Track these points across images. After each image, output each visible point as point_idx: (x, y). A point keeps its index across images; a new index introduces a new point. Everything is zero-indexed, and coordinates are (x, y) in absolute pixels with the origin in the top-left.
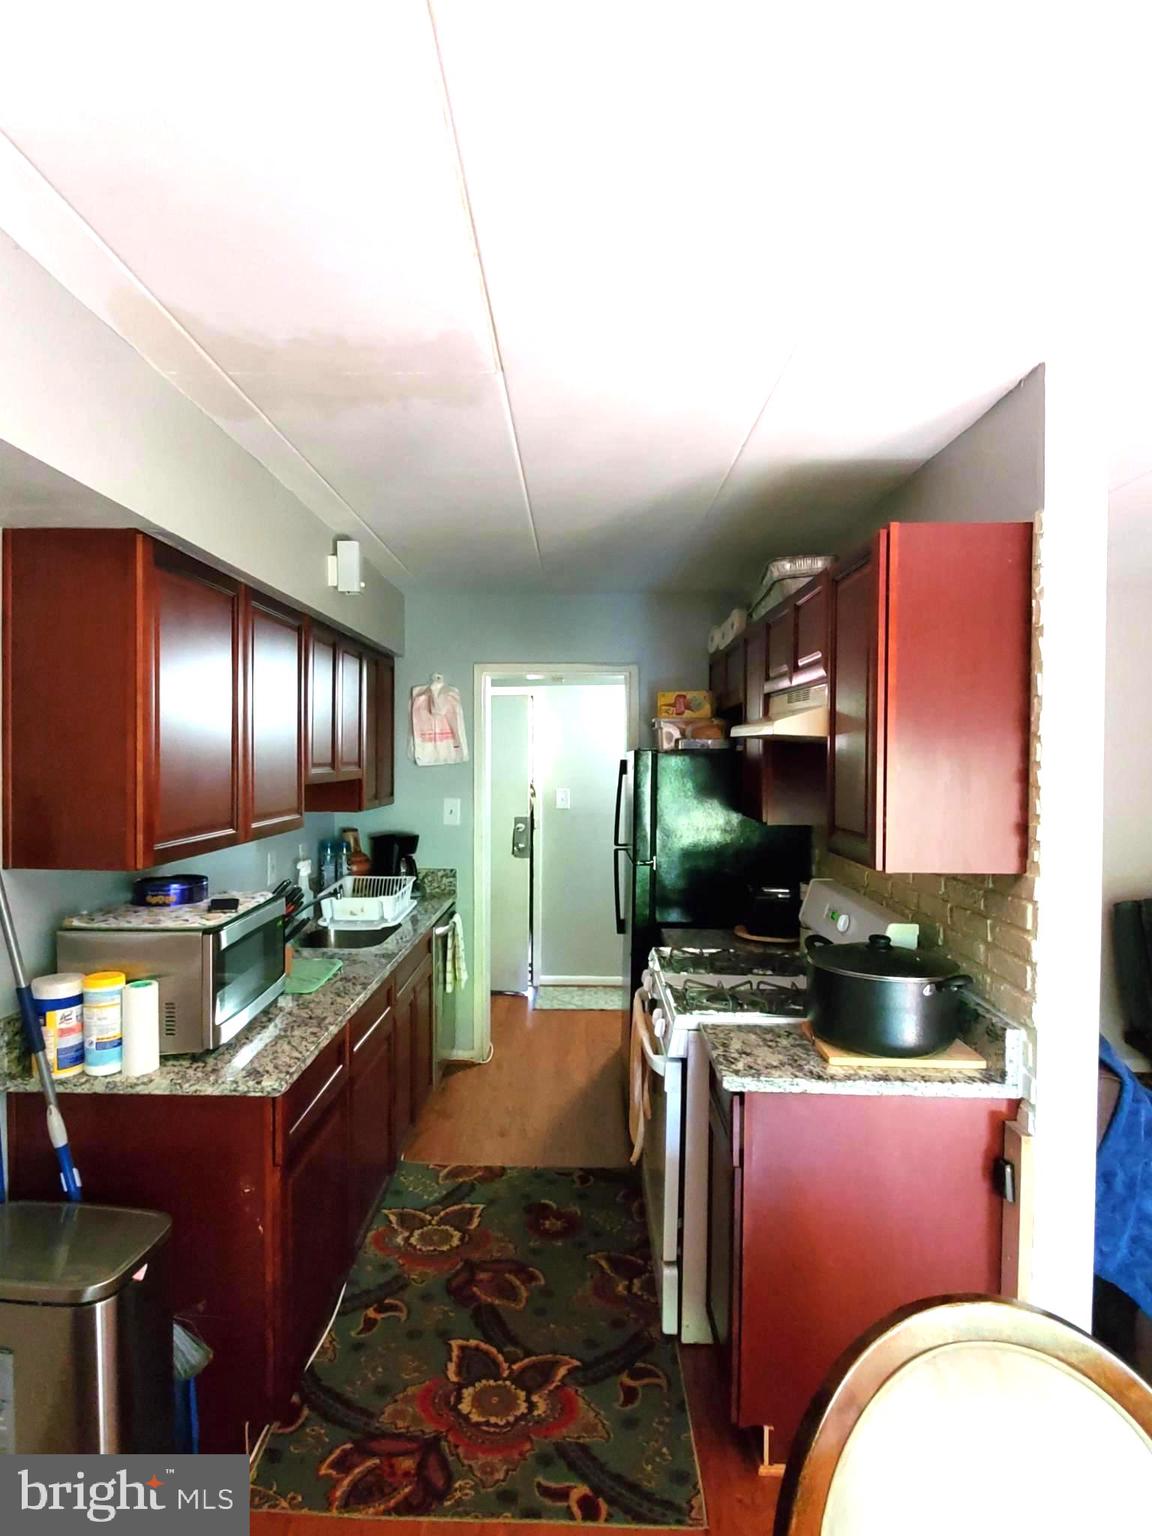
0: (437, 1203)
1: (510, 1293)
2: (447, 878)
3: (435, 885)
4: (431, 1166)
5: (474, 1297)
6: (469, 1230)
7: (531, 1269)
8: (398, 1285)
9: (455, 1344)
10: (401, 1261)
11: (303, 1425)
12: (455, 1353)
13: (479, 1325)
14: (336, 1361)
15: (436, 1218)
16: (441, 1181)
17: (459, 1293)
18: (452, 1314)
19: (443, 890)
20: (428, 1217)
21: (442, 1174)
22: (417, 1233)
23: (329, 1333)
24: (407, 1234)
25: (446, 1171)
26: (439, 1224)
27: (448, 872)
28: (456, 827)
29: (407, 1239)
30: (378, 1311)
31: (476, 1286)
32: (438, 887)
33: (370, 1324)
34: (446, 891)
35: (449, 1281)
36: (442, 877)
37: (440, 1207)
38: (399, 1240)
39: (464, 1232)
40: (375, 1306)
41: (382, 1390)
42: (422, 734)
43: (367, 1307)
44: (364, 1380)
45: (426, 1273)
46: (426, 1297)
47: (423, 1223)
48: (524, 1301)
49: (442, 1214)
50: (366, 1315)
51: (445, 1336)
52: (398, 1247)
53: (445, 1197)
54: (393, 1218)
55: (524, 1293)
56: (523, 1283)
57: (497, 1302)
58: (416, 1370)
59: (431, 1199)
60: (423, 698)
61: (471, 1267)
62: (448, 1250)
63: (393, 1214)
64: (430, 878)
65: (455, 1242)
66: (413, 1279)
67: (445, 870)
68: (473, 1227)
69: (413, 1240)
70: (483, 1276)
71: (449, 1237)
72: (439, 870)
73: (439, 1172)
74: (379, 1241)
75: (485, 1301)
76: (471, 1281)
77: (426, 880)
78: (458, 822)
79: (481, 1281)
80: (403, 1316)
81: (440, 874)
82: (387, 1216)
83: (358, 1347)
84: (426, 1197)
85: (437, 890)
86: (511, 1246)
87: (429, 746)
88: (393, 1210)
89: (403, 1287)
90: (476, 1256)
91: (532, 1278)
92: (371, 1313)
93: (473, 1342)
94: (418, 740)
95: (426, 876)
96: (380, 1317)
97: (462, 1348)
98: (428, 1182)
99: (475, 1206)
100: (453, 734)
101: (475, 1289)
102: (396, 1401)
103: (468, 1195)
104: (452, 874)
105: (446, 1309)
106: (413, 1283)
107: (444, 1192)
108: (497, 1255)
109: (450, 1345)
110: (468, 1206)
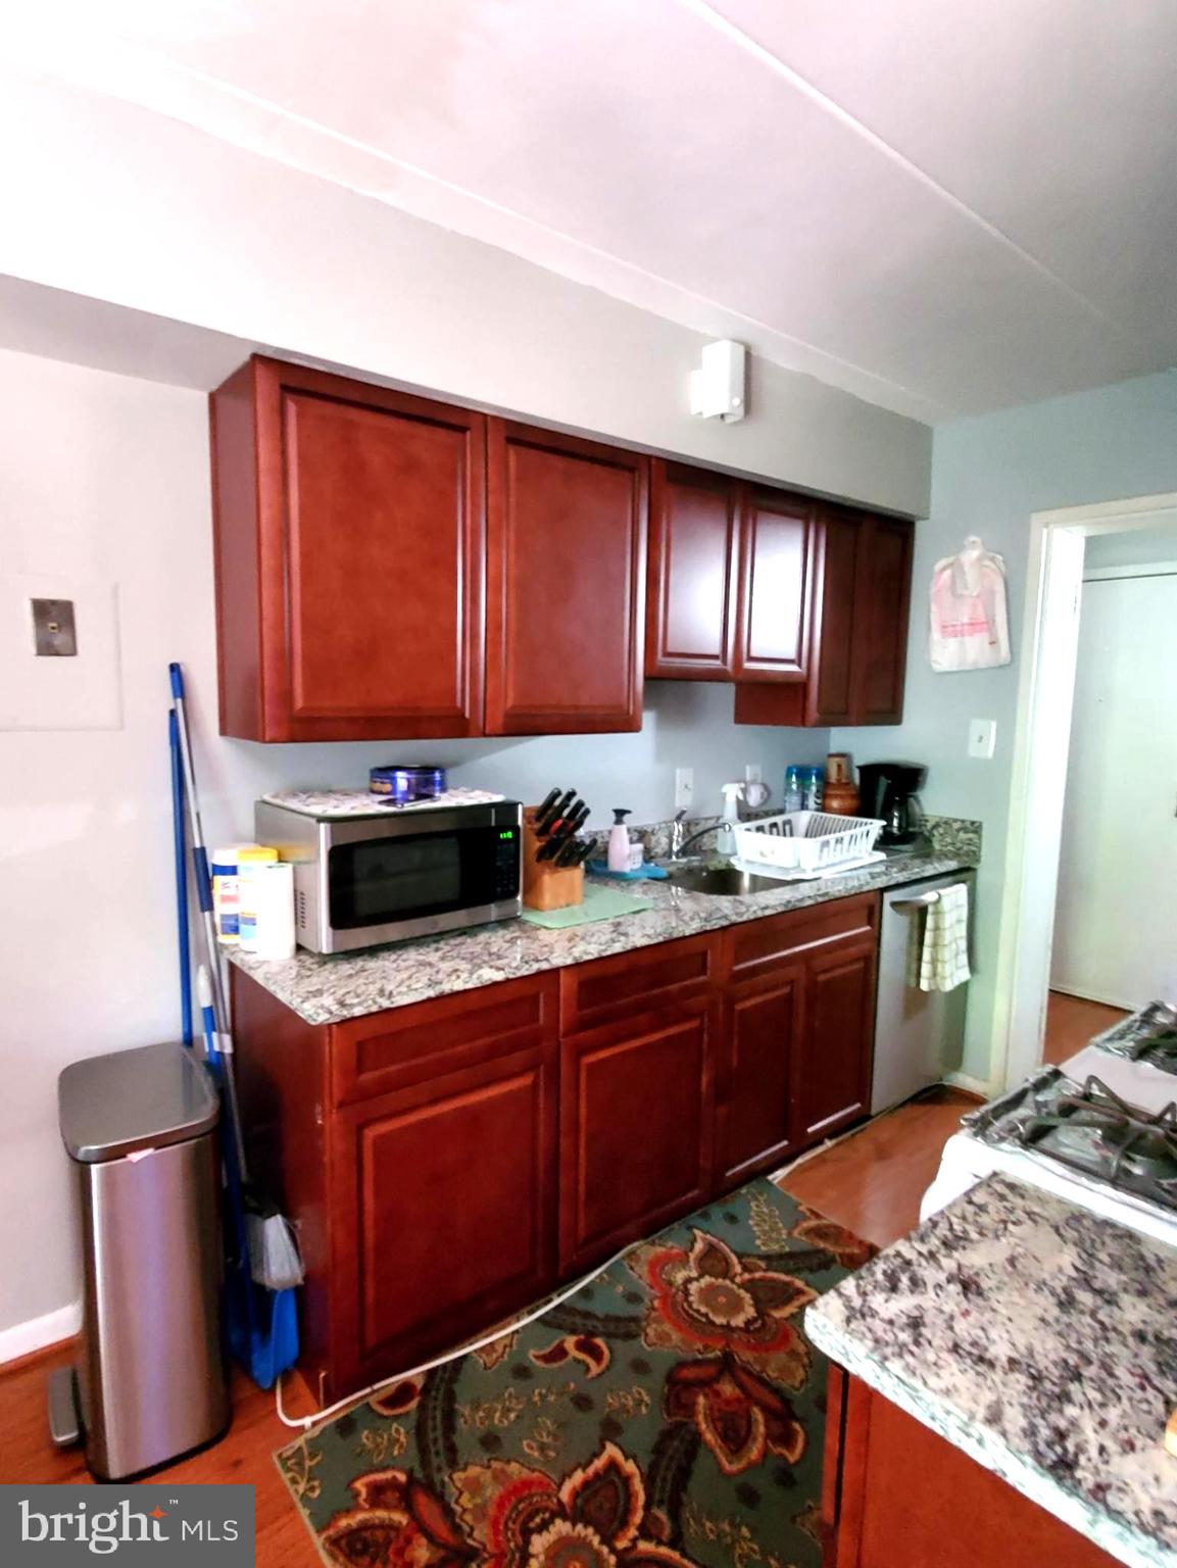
0: (767, 1257)
1: (736, 1440)
2: (966, 832)
3: (949, 840)
4: (801, 1208)
5: (689, 1409)
6: (769, 1316)
7: (797, 1426)
8: (625, 1328)
9: (611, 1450)
10: (656, 1303)
11: (396, 1417)
12: (599, 1464)
13: (658, 1450)
14: (489, 1371)
15: (747, 1276)
16: (796, 1233)
17: (678, 1388)
18: (644, 1410)
19: (959, 849)
20: (738, 1269)
21: (805, 1225)
22: (707, 1280)
23: (514, 1333)
24: (694, 1274)
25: (813, 1223)
26: (742, 1286)
27: (968, 824)
28: (986, 761)
29: (689, 1280)
30: (581, 1346)
31: (706, 1396)
32: (953, 844)
33: (560, 1353)
34: (961, 852)
35: (682, 1364)
36: (958, 830)
37: (763, 1264)
38: (680, 1277)
39: (761, 1313)
40: (582, 1337)
41: (490, 1442)
42: (944, 627)
43: (573, 1332)
44: (489, 1415)
45: (668, 1337)
46: (640, 1367)
47: (726, 1272)
48: (743, 1463)
49: (758, 1275)
50: (563, 1342)
51: (611, 1429)
52: (670, 1284)
53: (781, 1256)
54: (699, 1246)
55: (754, 1452)
56: (767, 1436)
57: (709, 1436)
58: (543, 1448)
59: (763, 1248)
60: (947, 573)
61: (727, 1364)
62: (722, 1326)
63: (704, 1240)
64: (941, 830)
65: (738, 1321)
66: (646, 1335)
67: (963, 821)
68: (777, 1314)
69: (693, 1287)
70: (728, 1389)
71: (736, 1306)
72: (955, 820)
73: (806, 1219)
74: (656, 1265)
75: (698, 1424)
76: (705, 1384)
77: (935, 832)
78: (990, 754)
79: (717, 1394)
80: (595, 1369)
81: (956, 826)
82: (695, 1240)
83: (522, 1372)
84: (758, 1242)
85: (950, 848)
86: (800, 1374)
87: (953, 643)
88: (708, 1236)
89: (630, 1336)
90: (745, 1356)
91: (787, 1440)
92: (570, 1342)
93: (630, 1467)
94: (936, 635)
95: (936, 826)
96: (574, 1353)
97: (613, 1465)
98: (781, 1225)
99: (806, 1289)
100: (990, 624)
101: (701, 1400)
102: (489, 1467)
103: (811, 1270)
104: (976, 828)
105: (646, 1398)
106: (643, 1338)
107: (787, 1249)
108: (772, 1373)
109: (603, 1447)
110: (799, 1283)
